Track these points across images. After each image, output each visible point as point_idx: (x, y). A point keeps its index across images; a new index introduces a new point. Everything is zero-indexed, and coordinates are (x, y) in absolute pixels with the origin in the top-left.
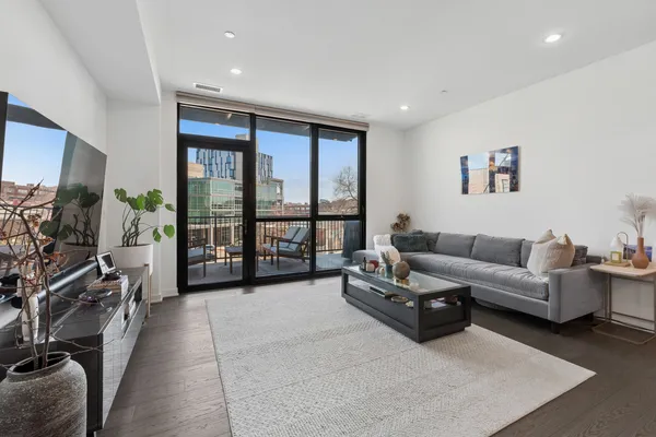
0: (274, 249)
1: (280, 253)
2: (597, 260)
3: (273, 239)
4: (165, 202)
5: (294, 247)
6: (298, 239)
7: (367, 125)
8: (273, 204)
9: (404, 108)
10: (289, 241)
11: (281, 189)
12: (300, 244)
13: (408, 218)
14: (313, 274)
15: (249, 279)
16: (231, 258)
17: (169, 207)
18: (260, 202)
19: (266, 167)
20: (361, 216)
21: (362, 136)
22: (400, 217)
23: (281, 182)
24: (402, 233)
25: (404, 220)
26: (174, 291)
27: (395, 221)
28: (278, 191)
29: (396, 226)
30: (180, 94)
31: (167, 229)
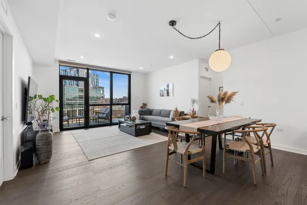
0: (97, 116)
1: (99, 118)
2: (186, 115)
3: (96, 113)
4: (56, 99)
5: (105, 115)
6: (107, 112)
7: (131, 72)
8: (99, 98)
9: (141, 68)
10: (104, 113)
11: (103, 91)
12: (107, 114)
13: (146, 104)
14: (111, 124)
15: (87, 126)
16: (79, 121)
17: (57, 101)
18: (92, 98)
19: (95, 80)
20: (129, 104)
21: (130, 76)
22: (143, 104)
23: (103, 88)
24: (144, 110)
25: (145, 105)
26: (58, 130)
27: (142, 105)
28: (102, 92)
29: (142, 107)
30: (60, 62)
31: (56, 108)
